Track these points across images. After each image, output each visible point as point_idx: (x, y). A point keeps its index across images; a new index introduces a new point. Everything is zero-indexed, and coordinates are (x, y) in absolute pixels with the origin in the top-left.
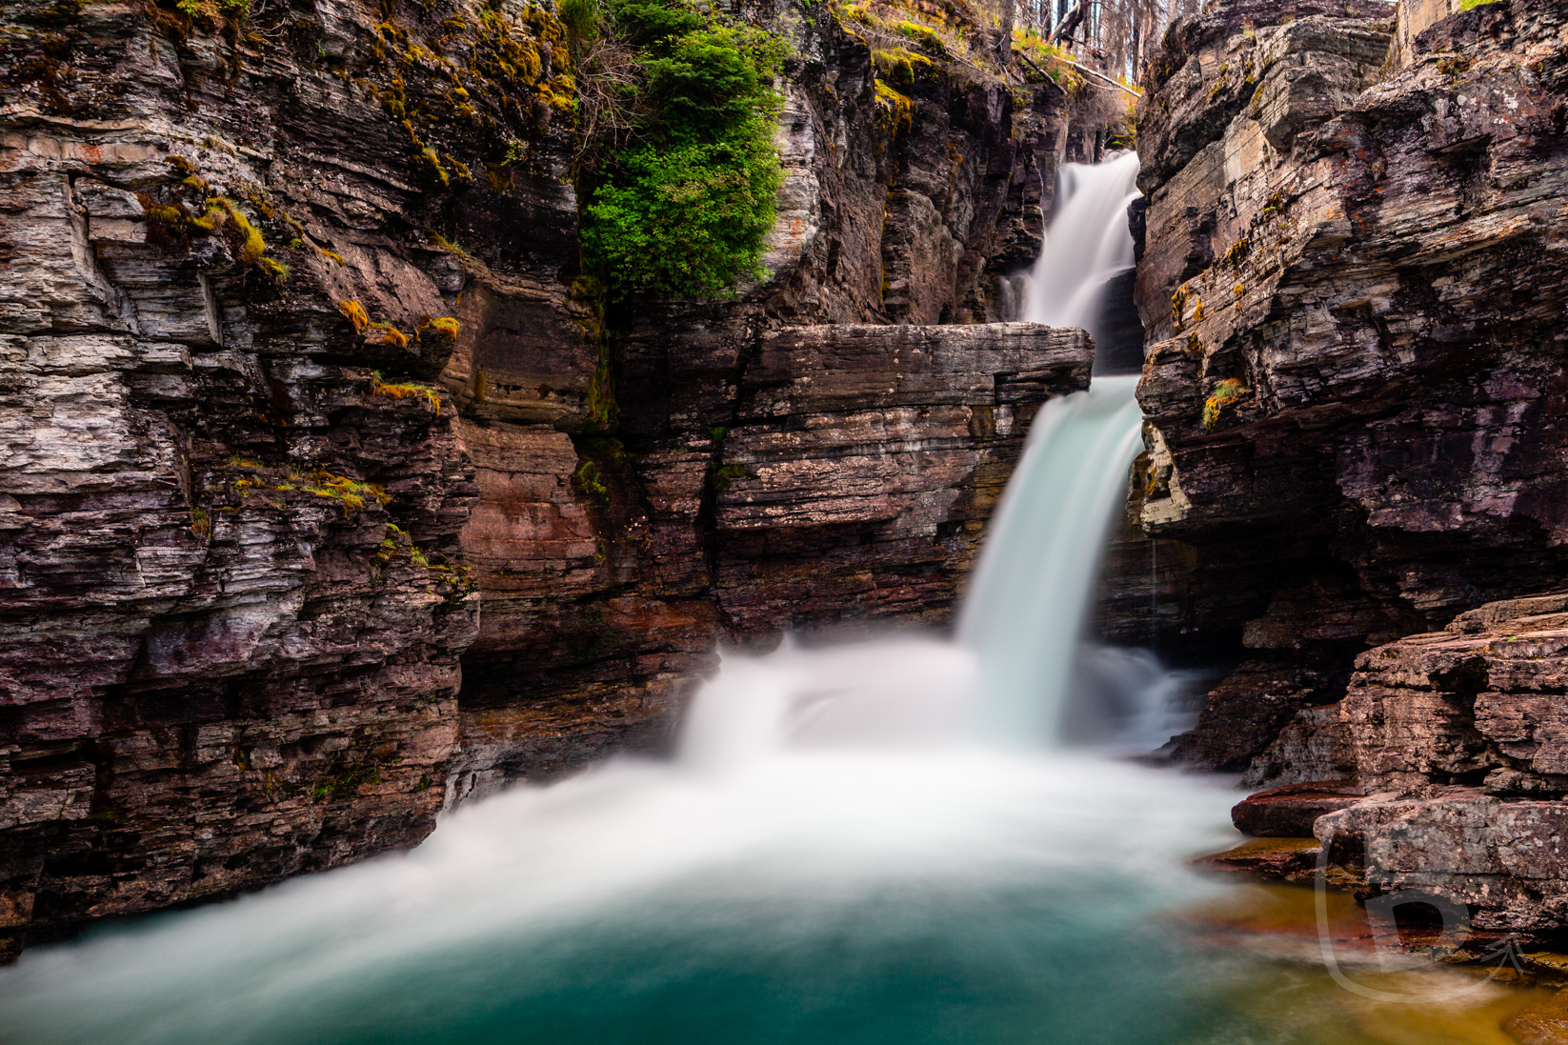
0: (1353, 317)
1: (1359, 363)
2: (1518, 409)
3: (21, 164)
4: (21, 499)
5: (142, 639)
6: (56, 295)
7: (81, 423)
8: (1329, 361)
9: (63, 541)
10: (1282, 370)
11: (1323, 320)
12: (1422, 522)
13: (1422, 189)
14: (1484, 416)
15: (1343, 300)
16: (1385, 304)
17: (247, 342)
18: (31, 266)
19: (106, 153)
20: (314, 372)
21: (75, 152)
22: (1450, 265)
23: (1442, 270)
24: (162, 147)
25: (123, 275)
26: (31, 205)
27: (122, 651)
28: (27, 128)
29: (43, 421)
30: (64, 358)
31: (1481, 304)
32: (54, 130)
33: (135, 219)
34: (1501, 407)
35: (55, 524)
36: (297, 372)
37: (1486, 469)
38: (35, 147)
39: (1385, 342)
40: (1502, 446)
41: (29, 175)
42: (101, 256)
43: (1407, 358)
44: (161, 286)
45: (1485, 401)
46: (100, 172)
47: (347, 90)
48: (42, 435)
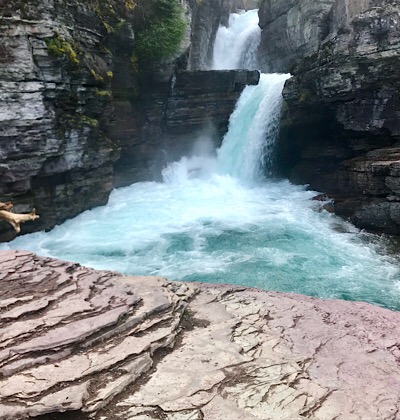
0: (346, 75)
1: (346, 87)
2: (386, 100)
3: (16, 34)
4: (17, 127)
5: (44, 163)
6: (26, 71)
7: (33, 106)
8: (338, 87)
9: (28, 138)
10: (326, 89)
11: (339, 76)
12: (358, 128)
13: (368, 43)
14: (377, 102)
15: (344, 71)
16: (355, 72)
17: (68, 81)
18: (20, 62)
19: (36, 30)
20: (83, 89)
21: (28, 30)
22: (373, 63)
23: (371, 64)
24: (51, 28)
25: (40, 64)
26: (19, 45)
27: (39, 166)
28: (17, 23)
29: (23, 106)
30: (28, 89)
31: (380, 73)
32: (24, 23)
33: (45, 49)
34: (381, 99)
35: (26, 134)
36: (79, 89)
37: (376, 115)
38: (19, 28)
39: (353, 82)
40: (381, 110)
41: (18, 36)
42: (36, 59)
43: (358, 86)
44: (50, 67)
45: (377, 98)
46: (35, 35)
47: (87, 8)
48: (23, 109)
